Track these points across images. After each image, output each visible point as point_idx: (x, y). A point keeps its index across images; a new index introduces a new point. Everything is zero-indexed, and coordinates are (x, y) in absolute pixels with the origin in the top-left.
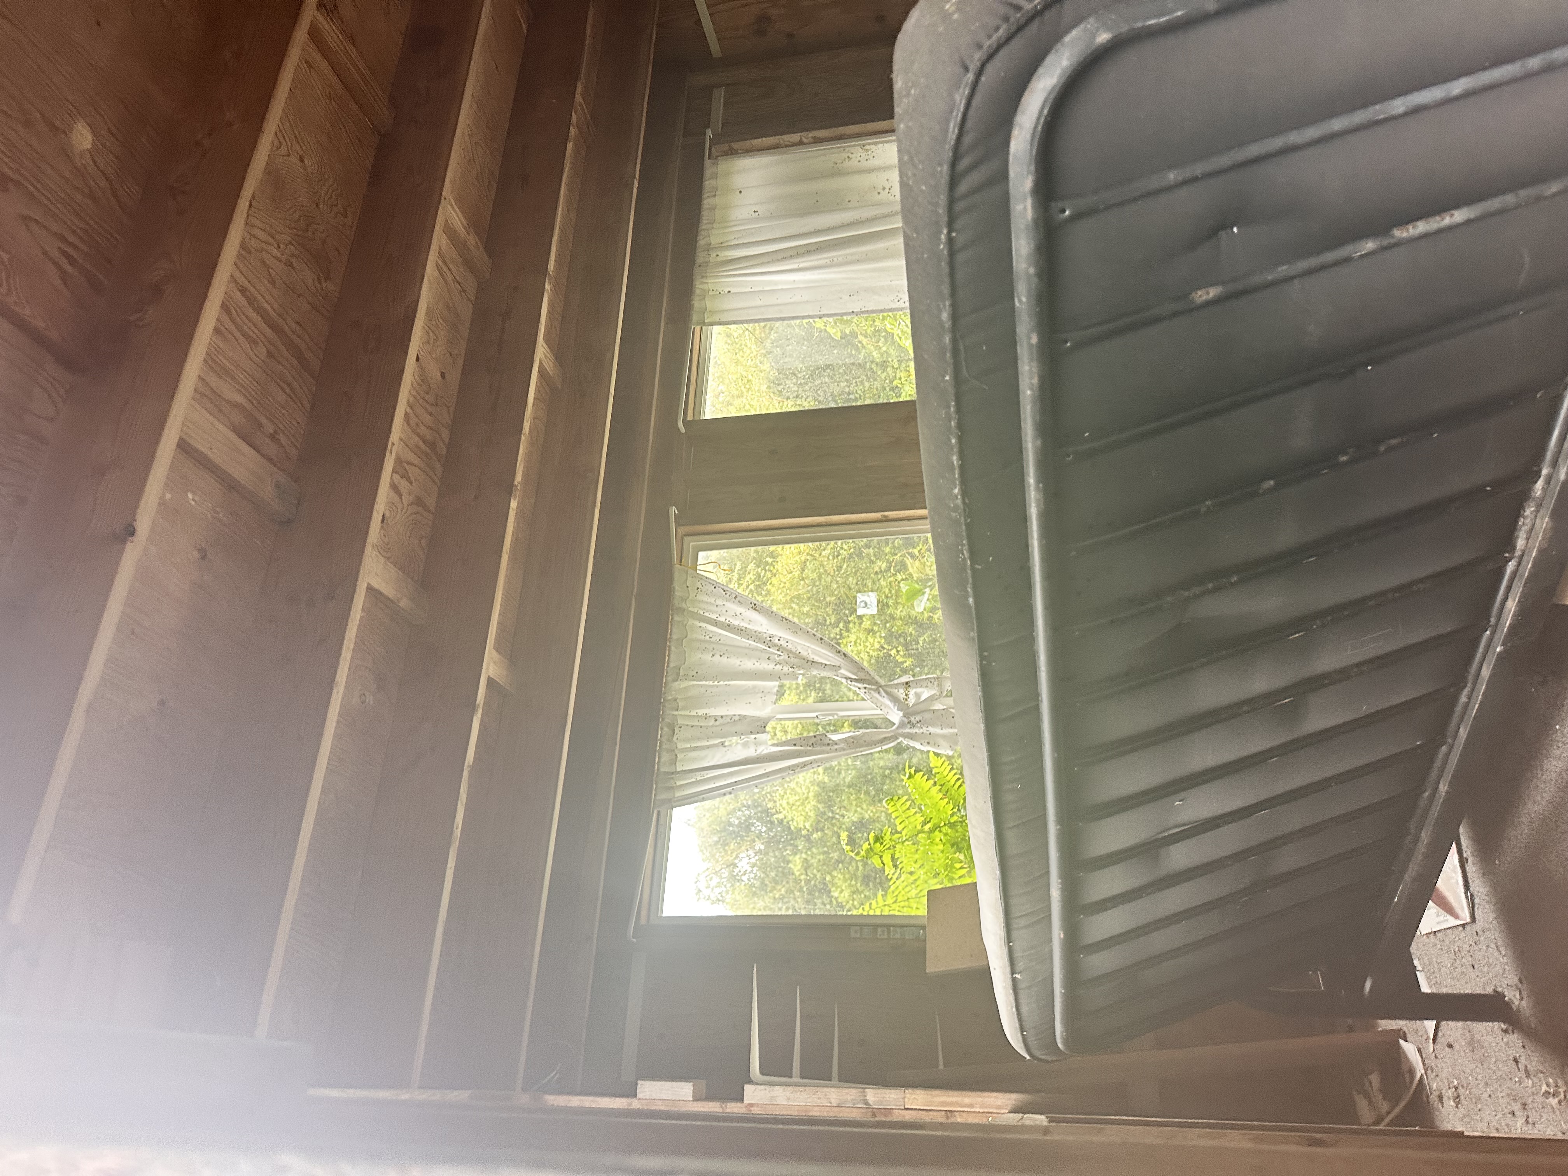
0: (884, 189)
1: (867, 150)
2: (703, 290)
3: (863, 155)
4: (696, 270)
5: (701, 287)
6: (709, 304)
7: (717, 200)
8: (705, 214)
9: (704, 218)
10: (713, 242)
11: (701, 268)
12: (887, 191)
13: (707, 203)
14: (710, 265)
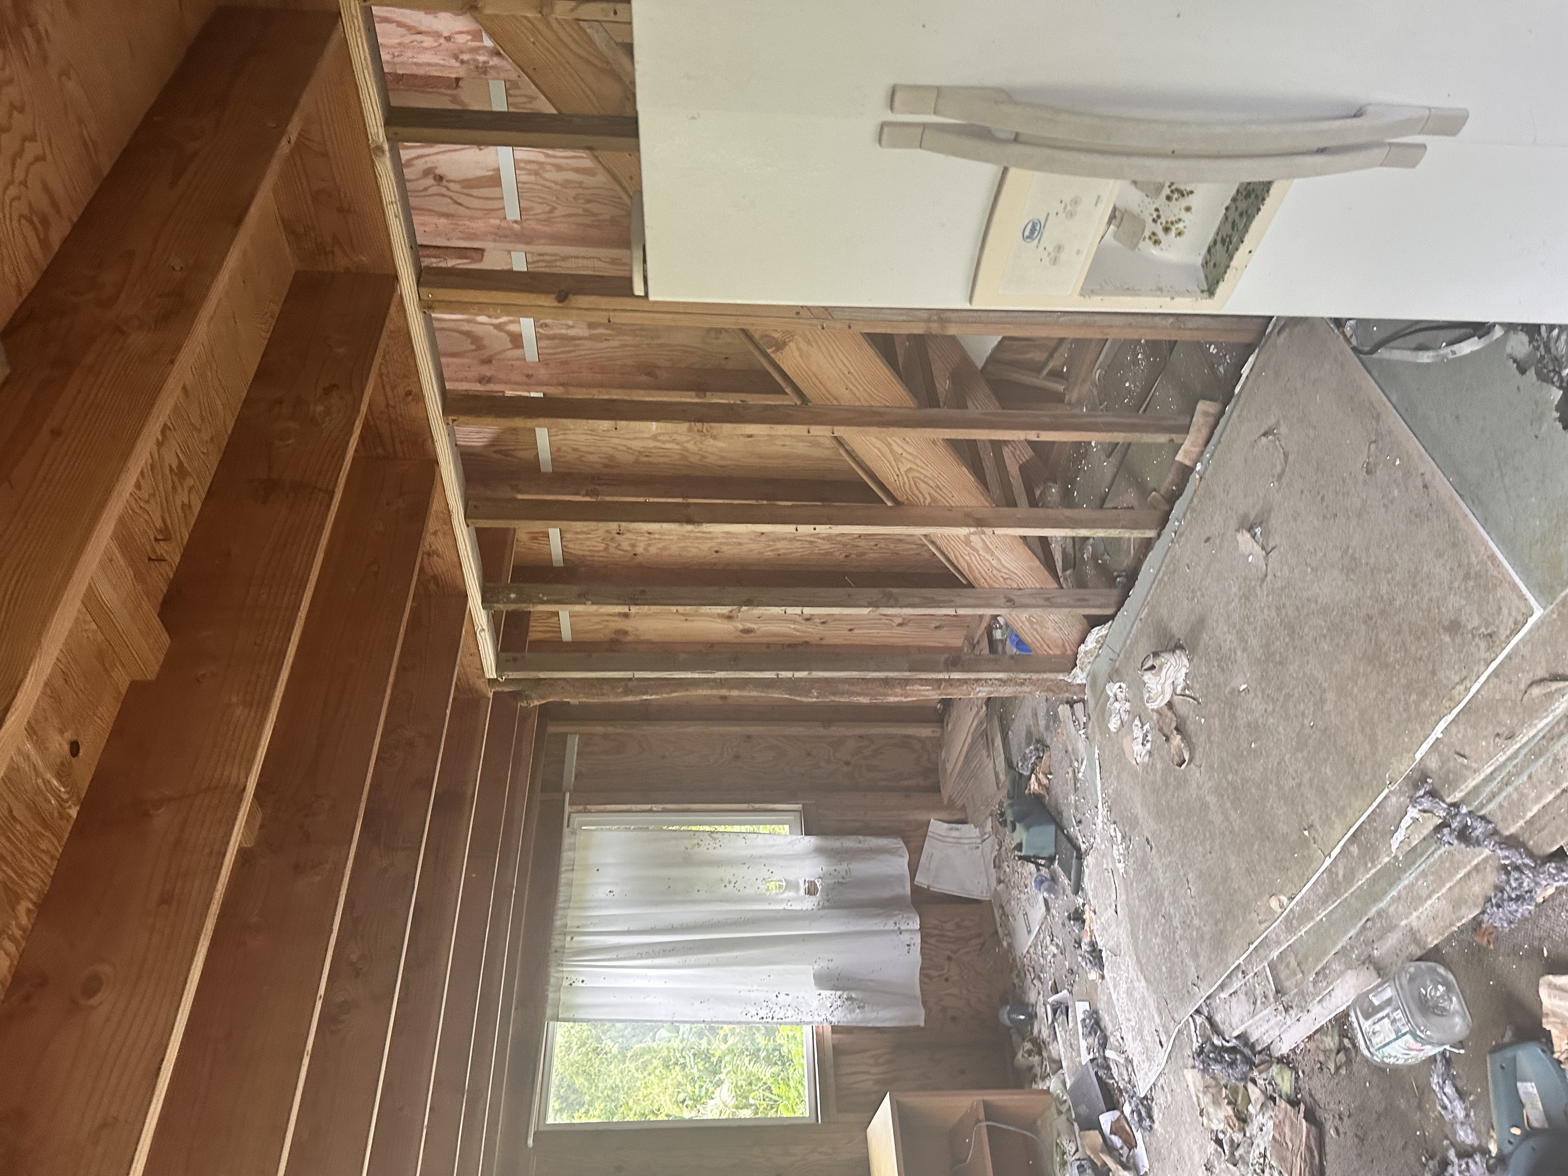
0: (730, 882)
1: (715, 839)
2: (558, 978)
3: (711, 843)
4: (552, 956)
5: (556, 975)
6: (564, 997)
7: (576, 876)
8: (563, 891)
9: (561, 894)
10: (569, 923)
11: (558, 954)
12: (732, 885)
13: (564, 878)
14: (566, 951)
